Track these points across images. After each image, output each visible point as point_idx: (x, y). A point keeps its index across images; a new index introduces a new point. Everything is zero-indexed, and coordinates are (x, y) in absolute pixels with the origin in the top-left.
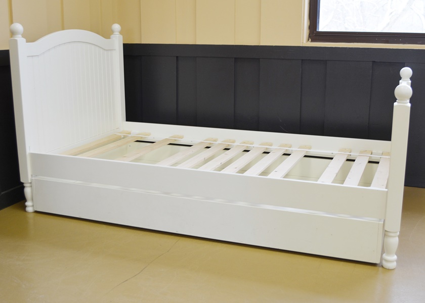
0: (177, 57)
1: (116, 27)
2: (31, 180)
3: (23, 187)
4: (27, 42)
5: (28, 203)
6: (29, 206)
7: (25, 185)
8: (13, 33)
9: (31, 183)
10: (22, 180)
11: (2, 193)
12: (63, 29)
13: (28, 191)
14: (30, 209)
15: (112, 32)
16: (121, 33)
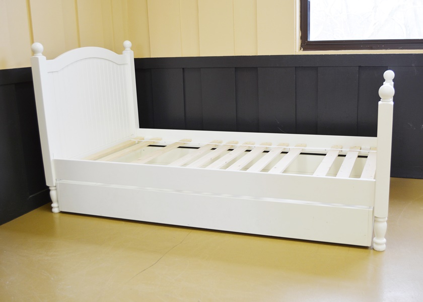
0: (183, 69)
1: (128, 43)
2: (56, 183)
3: (49, 191)
4: (47, 59)
5: (54, 205)
6: (55, 207)
7: (50, 188)
8: (34, 52)
9: (56, 186)
10: (48, 184)
11: (31, 196)
12: (79, 46)
13: (53, 194)
14: (56, 210)
15: (124, 48)
16: (132, 48)
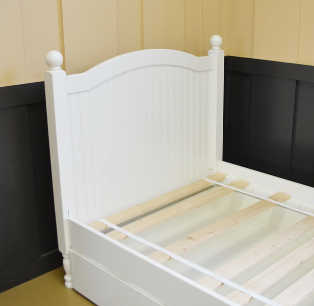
1: (216, 40)
2: (70, 252)
4: (67, 74)
5: (67, 277)
6: (68, 281)
7: (64, 256)
8: (49, 65)
9: (69, 255)
10: (60, 249)
13: (66, 263)
14: (69, 285)
15: (210, 46)
16: (222, 47)
